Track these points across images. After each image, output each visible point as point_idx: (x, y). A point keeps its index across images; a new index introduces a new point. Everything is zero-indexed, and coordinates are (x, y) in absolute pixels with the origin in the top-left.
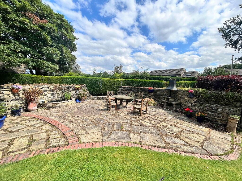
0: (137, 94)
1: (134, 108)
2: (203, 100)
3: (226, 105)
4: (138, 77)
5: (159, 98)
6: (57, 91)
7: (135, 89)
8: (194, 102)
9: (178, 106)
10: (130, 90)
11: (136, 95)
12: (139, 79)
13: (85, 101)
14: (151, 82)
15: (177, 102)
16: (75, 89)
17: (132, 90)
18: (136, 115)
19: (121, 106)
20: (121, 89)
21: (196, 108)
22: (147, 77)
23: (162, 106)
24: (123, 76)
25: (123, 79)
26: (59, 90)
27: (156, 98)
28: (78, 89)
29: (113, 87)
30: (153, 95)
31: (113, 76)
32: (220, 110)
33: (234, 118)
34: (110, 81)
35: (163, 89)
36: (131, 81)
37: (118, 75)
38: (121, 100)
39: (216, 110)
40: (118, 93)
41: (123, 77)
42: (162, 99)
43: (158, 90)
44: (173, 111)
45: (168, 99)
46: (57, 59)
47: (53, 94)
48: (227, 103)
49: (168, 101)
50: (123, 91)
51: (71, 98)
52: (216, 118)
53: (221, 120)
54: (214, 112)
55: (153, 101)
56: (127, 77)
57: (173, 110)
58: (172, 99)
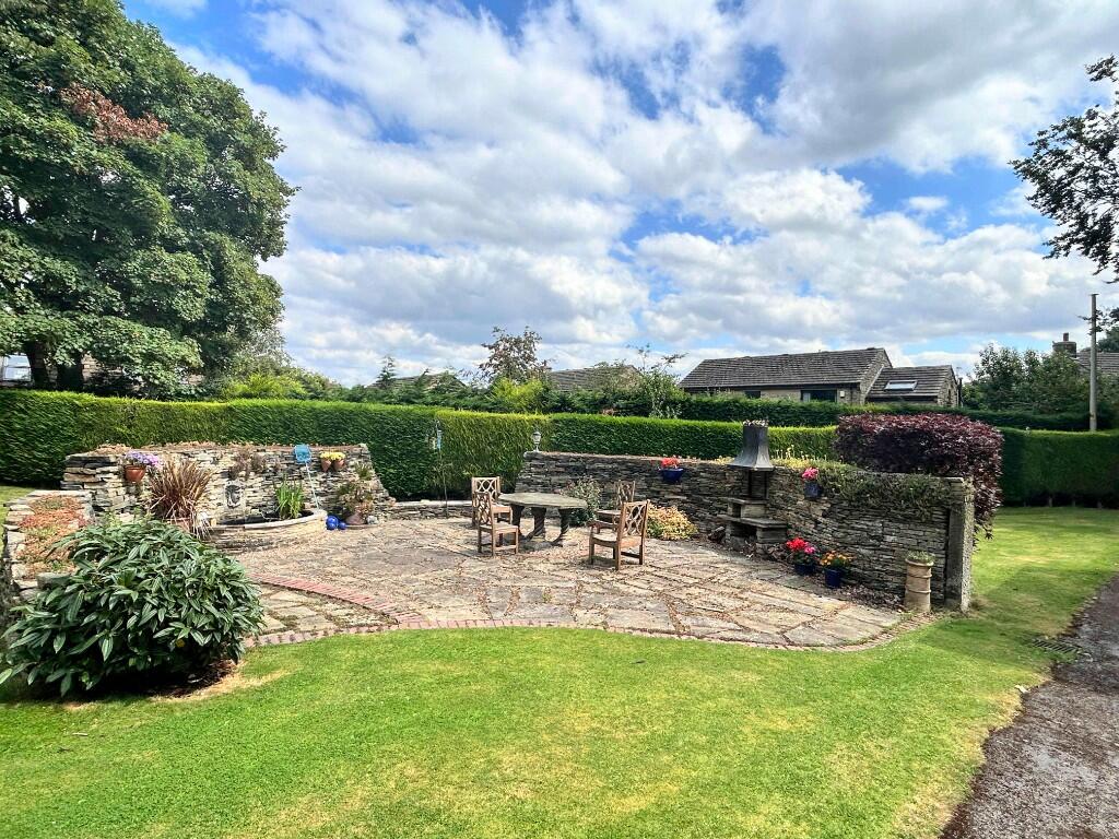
0: (611, 488)
1: (594, 541)
2: (845, 504)
3: (906, 520)
4: (621, 403)
5: (706, 506)
6: (247, 477)
7: (601, 466)
8: (824, 516)
9: (774, 535)
10: (578, 471)
11: (606, 496)
12: (627, 411)
13: (366, 523)
14: (685, 431)
15: (774, 519)
16: (319, 466)
17: (586, 471)
18: (599, 569)
19: (538, 540)
20: (535, 466)
21: (826, 538)
22: (667, 403)
23: (717, 540)
24: (543, 398)
25: (542, 417)
26: (256, 473)
27: (693, 506)
28: (333, 468)
29: (493, 456)
30: (682, 493)
31: (487, 393)
32: (889, 539)
33: (915, 561)
34: (478, 425)
35: (720, 467)
36: (583, 423)
37: (518, 390)
38: (540, 513)
39: (880, 538)
40: (519, 485)
41: (541, 402)
42: (717, 509)
43: (705, 468)
44: (756, 556)
45: (738, 507)
46: (194, 310)
47: (231, 490)
48: (909, 512)
49: (739, 516)
50: (546, 473)
51: (303, 507)
52: (879, 567)
53: (893, 573)
54: (876, 548)
55: (680, 517)
56: (563, 405)
57: (756, 554)
58: (753, 508)
